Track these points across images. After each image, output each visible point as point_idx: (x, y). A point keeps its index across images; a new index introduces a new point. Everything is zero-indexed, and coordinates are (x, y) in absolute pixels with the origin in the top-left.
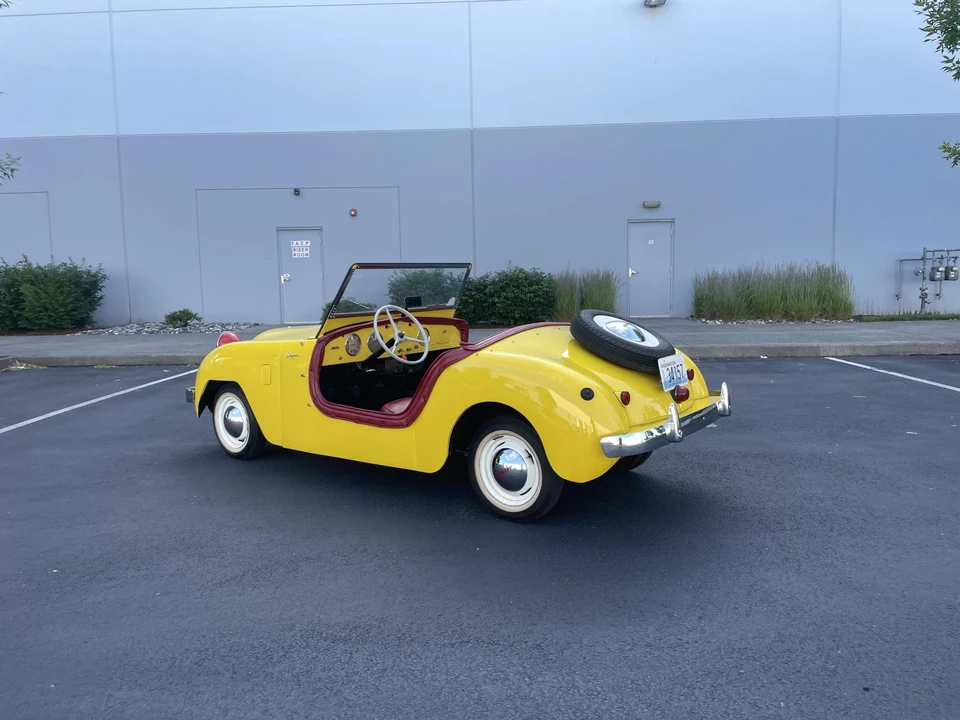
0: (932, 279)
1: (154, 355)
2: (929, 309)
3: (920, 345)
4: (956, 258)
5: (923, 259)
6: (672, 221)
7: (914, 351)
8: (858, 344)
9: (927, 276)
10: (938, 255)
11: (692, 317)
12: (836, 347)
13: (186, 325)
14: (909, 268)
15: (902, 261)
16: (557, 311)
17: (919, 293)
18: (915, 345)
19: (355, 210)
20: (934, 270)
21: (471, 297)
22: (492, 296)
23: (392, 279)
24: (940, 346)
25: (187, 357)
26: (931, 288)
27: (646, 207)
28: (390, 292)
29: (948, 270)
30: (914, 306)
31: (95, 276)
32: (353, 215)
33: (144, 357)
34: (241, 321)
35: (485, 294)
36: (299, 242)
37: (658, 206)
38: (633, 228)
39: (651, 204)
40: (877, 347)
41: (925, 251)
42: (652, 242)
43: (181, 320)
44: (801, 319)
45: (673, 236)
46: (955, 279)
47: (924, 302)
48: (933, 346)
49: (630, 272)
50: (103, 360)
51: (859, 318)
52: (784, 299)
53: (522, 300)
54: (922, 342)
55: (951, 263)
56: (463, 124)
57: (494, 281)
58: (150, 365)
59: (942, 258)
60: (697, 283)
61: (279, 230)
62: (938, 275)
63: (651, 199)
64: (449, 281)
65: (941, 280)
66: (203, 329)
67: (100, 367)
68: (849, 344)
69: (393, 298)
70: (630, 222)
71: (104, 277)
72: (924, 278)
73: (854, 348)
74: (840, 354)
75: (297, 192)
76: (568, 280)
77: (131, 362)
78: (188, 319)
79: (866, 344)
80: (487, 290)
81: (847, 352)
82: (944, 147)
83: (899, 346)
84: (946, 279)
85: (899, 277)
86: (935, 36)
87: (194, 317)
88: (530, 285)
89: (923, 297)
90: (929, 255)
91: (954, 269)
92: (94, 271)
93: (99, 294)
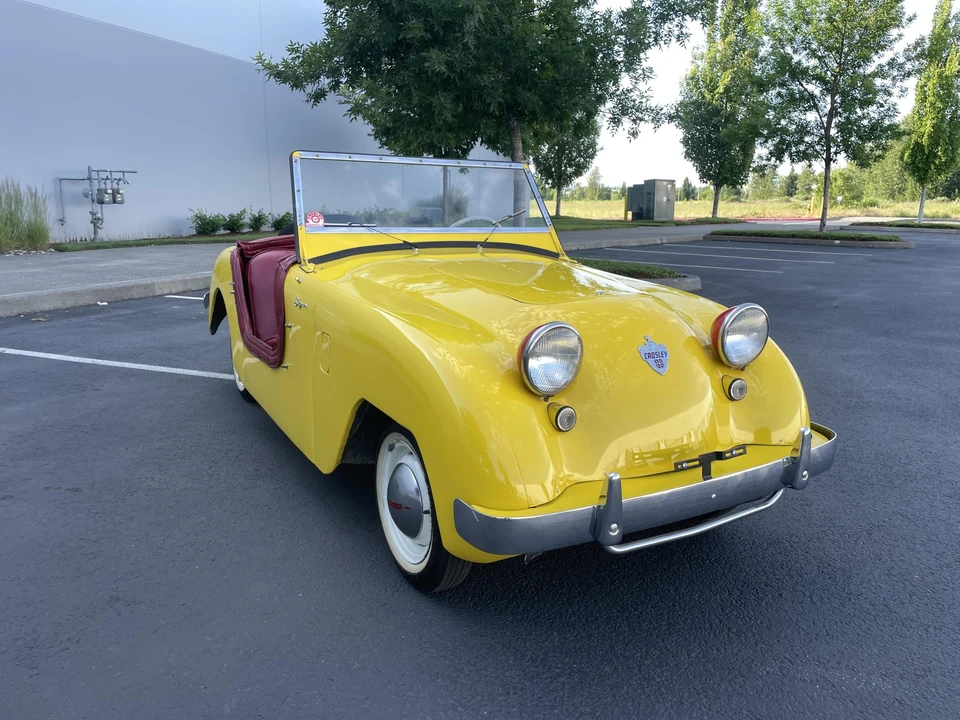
0: (101, 202)
2: (100, 235)
4: (120, 180)
5: (89, 179)
8: (186, 277)
9: (95, 197)
10: (103, 175)
12: (169, 283)
15: (61, 180)
17: (90, 217)
20: (102, 191)
29: (115, 192)
40: (203, 279)
41: (90, 170)
46: (122, 202)
47: (96, 227)
51: (60, 248)
55: (115, 186)
59: (107, 179)
62: (107, 198)
65: (108, 203)
72: (93, 201)
79: (193, 276)
84: (115, 202)
85: (60, 198)
89: (95, 222)
90: (94, 175)
91: (121, 192)
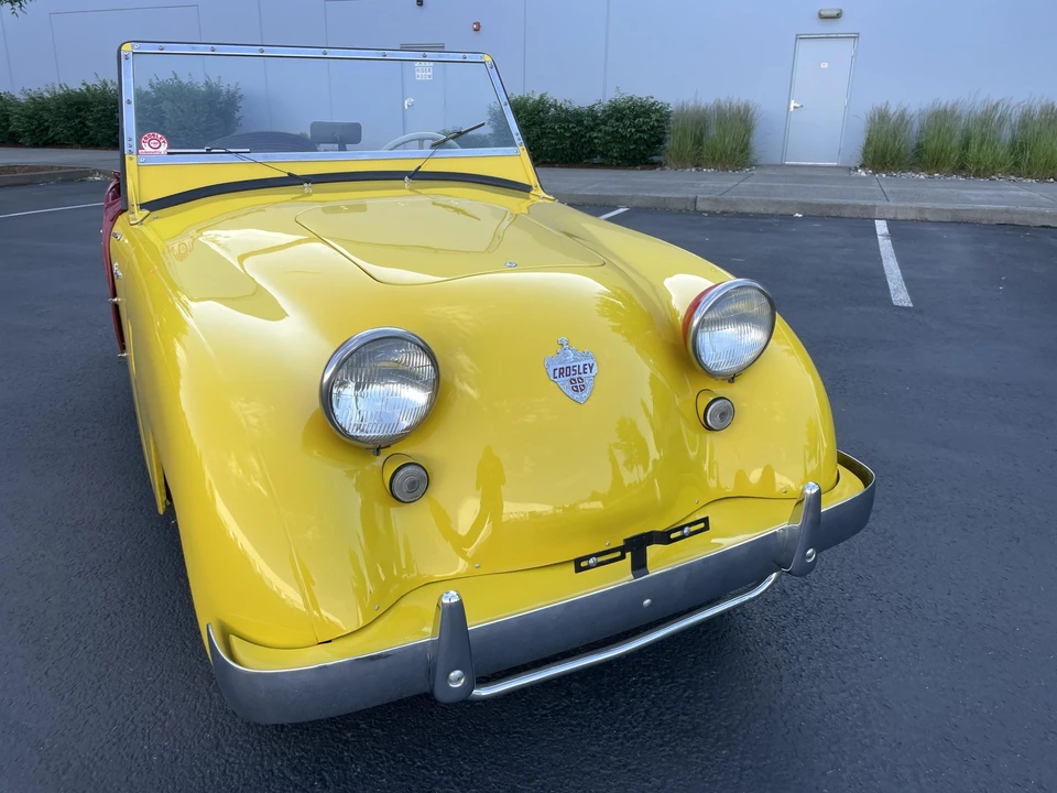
3: (1015, 212)
6: (856, 37)
7: (1003, 219)
8: (928, 205)
12: (897, 208)
16: (666, 150)
18: (1007, 211)
19: (478, 24)
21: (569, 129)
22: (592, 129)
24: (1043, 215)
27: (822, 17)
31: (234, 95)
32: (475, 30)
37: (838, 16)
38: (802, 45)
39: (835, 13)
40: (951, 211)
42: (824, 65)
45: (855, 56)
48: (1032, 214)
49: (792, 107)
57: (599, 111)
63: (830, 7)
70: (799, 38)
71: (240, 97)
73: (921, 210)
83: (984, 211)
88: (635, 117)
92: (232, 89)
93: (237, 115)
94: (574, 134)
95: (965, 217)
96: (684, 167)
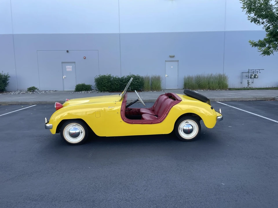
0: (251, 78)
1: (19, 101)
2: (250, 86)
4: (257, 72)
5: (248, 72)
6: (178, 61)
7: (241, 100)
8: (226, 98)
9: (249, 77)
10: (252, 71)
11: (183, 89)
12: (219, 99)
13: (34, 91)
14: (245, 74)
15: (242, 73)
16: (144, 87)
18: (242, 98)
19: (85, 57)
20: (251, 75)
21: (119, 83)
22: (125, 83)
23: (96, 78)
24: (249, 98)
25: (30, 102)
26: (250, 80)
27: (170, 57)
28: (95, 81)
29: (255, 75)
30: (246, 85)
31: (6, 76)
32: (84, 59)
33: (17, 102)
34: (51, 90)
35: (123, 82)
36: (69, 66)
37: (174, 57)
38: (167, 63)
39: (173, 56)
40: (231, 99)
41: (249, 70)
42: (172, 67)
43: (32, 90)
44: (213, 90)
45: (178, 65)
46: (257, 78)
47: (248, 84)
48: (247, 98)
49: (166, 76)
50: (4, 103)
51: (230, 89)
52: (209, 84)
53: (134, 84)
54: (244, 97)
55: (256, 73)
56: (117, 32)
57: (126, 78)
58: (18, 104)
59: (254, 72)
60: (185, 79)
61: (62, 63)
62: (252, 77)
63: (172, 55)
64: (112, 78)
65: (253, 78)
66: (39, 92)
67: (3, 105)
68: (224, 98)
69: (96, 83)
70: (166, 61)
71: (9, 77)
72: (248, 78)
74: (220, 101)
75: (68, 51)
76: (148, 78)
77: (13, 104)
78: (35, 89)
79: (228, 98)
80: (123, 81)
81: (223, 100)
82: (250, 42)
83: (237, 98)
84: (255, 78)
85: (242, 77)
86: (245, 10)
87: (36, 89)
88: (136, 80)
89: (248, 83)
90: (250, 71)
91: (257, 75)
92: (6, 75)
93: (8, 82)
94: (120, 84)
95: (234, 100)
96: (149, 91)
